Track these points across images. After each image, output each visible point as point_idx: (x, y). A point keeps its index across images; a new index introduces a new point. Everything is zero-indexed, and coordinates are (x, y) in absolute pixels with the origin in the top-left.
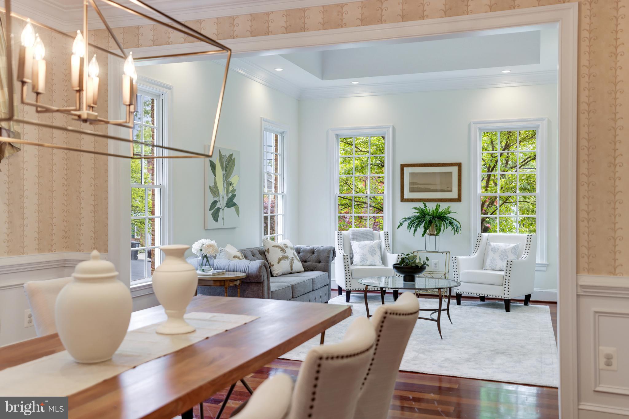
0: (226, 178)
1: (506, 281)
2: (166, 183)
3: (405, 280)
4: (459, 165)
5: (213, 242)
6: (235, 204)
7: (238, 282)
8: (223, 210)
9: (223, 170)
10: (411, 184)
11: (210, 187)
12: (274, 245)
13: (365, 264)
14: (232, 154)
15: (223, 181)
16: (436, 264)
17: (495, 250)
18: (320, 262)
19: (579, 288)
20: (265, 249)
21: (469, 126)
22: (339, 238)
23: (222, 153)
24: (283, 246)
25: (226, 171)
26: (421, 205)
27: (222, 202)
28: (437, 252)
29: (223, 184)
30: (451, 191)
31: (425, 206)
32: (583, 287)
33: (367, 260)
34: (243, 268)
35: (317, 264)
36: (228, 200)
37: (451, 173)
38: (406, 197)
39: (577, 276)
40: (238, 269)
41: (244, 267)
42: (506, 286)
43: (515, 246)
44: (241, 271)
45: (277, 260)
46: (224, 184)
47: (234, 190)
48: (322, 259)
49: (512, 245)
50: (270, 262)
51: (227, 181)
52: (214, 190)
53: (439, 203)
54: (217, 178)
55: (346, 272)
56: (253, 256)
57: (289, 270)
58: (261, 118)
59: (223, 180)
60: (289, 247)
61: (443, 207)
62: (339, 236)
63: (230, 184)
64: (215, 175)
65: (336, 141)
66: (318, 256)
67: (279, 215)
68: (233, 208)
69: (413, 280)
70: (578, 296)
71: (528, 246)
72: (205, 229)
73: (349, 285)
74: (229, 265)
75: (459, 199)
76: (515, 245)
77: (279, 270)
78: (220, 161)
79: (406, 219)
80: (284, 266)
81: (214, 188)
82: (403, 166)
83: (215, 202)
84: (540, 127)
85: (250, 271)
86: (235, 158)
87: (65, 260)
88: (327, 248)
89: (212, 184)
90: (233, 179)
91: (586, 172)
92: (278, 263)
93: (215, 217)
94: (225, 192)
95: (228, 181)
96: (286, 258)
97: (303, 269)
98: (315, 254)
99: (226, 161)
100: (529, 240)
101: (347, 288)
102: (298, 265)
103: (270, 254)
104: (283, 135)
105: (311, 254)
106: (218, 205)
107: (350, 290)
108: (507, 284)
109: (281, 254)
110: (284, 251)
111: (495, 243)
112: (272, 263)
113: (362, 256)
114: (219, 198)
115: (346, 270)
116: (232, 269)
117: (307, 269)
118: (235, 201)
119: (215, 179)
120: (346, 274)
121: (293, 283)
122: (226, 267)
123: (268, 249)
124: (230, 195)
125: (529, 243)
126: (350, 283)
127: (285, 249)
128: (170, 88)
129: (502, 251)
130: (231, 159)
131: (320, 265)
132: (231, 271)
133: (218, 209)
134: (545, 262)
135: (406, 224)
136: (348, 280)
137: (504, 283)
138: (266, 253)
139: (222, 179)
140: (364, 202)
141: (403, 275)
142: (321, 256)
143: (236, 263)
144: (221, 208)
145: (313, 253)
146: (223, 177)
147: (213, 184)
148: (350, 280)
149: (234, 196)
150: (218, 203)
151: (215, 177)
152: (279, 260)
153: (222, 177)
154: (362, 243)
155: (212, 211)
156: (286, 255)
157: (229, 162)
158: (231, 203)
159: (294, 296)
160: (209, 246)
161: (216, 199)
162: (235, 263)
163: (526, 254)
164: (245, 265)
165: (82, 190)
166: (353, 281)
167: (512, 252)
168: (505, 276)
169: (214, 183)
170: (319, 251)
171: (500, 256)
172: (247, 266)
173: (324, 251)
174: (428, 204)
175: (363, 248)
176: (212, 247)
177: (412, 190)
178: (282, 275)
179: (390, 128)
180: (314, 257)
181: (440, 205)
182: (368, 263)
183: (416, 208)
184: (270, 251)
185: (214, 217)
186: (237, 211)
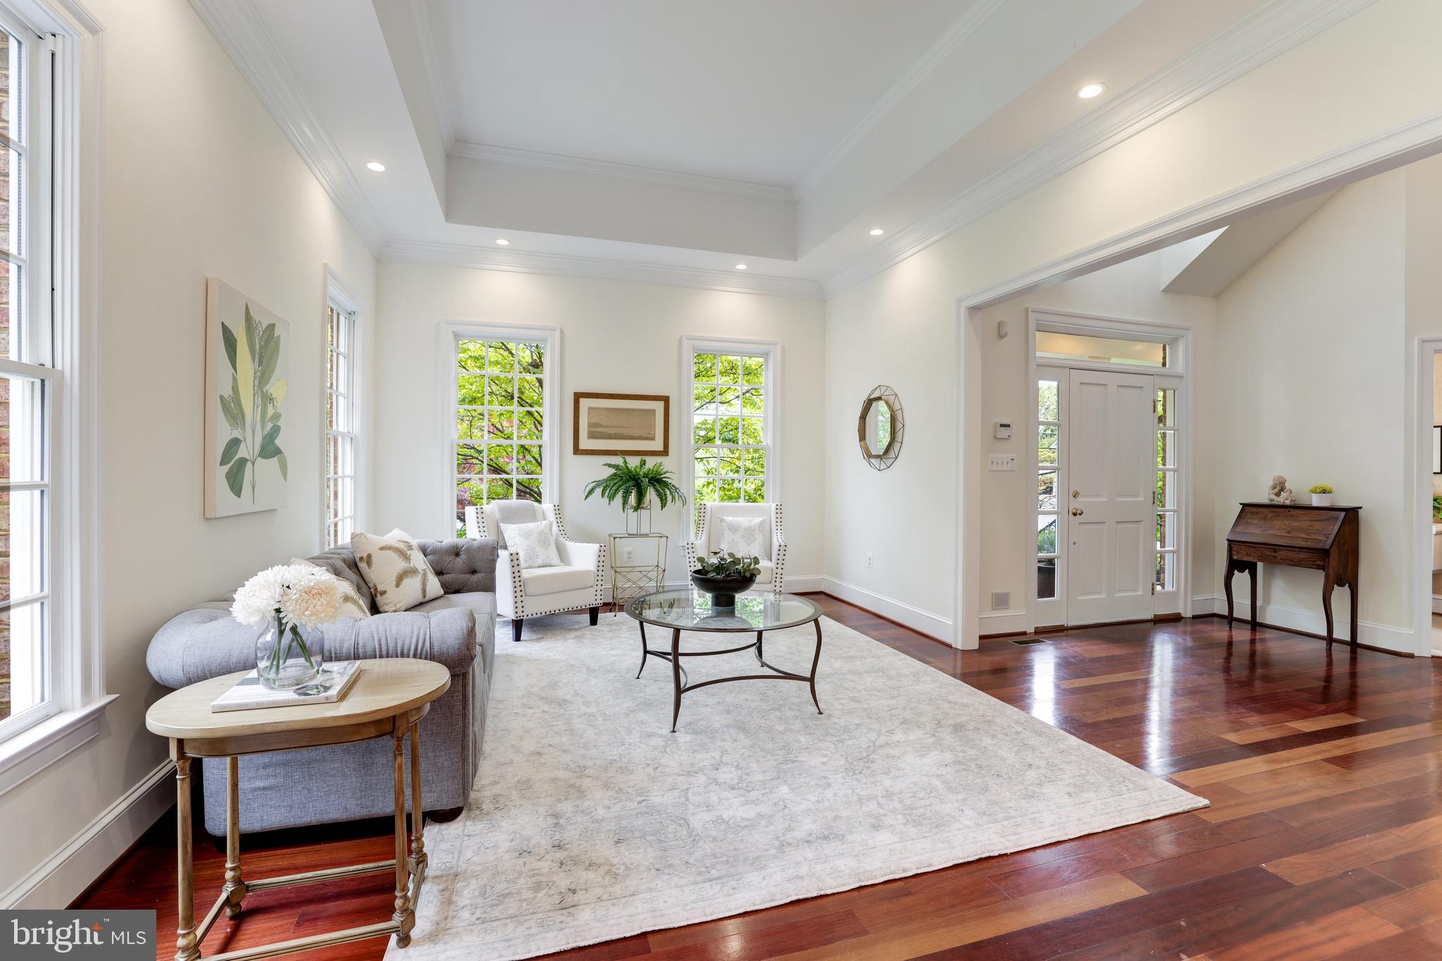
0: (260, 383)
1: (777, 576)
4: (666, 400)
6: (278, 452)
8: (253, 464)
9: (253, 359)
10: (591, 425)
11: (222, 398)
12: (382, 544)
13: (534, 565)
14: (274, 324)
15: (254, 389)
16: (629, 553)
17: (734, 528)
18: (474, 572)
20: (359, 555)
21: (680, 340)
22: (480, 520)
23: (252, 314)
24: (402, 546)
25: (260, 363)
26: (618, 460)
27: (251, 443)
28: (646, 536)
29: (254, 395)
30: (653, 439)
31: (625, 462)
33: (537, 557)
34: (411, 643)
35: (468, 576)
36: (264, 438)
37: (654, 411)
38: (582, 447)
40: (391, 645)
41: (412, 637)
42: (776, 584)
43: (762, 521)
44: (405, 651)
45: (394, 578)
46: (256, 397)
47: (277, 417)
48: (478, 565)
49: (758, 520)
50: (375, 586)
51: (262, 391)
52: (233, 410)
53: (644, 458)
54: (239, 377)
55: (515, 585)
58: (326, 265)
59: (254, 385)
60: (413, 547)
61: (651, 462)
62: (479, 515)
63: (268, 399)
64: (235, 367)
65: (454, 344)
66: (469, 559)
67: (347, 477)
68: (275, 459)
71: (779, 520)
72: (206, 519)
73: (520, 610)
74: (357, 635)
75: (665, 452)
76: (761, 519)
77: (400, 602)
78: (247, 334)
79: (598, 484)
80: (410, 590)
81: (232, 404)
82: (578, 396)
83: (234, 444)
84: (772, 355)
85: (436, 649)
86: (279, 336)
88: (487, 543)
89: (227, 392)
90: (274, 388)
92: (398, 585)
93: (235, 482)
94: (259, 418)
95: (264, 389)
96: (412, 572)
97: (443, 590)
98: (463, 556)
99: (261, 339)
100: (779, 511)
101: (518, 615)
102: (433, 584)
103: (373, 566)
104: (353, 317)
105: (453, 557)
106: (242, 452)
107: (522, 618)
108: (778, 580)
109: (401, 565)
110: (407, 558)
111: (730, 518)
112: (380, 588)
113: (527, 550)
114: (245, 431)
115: (515, 582)
116: (369, 650)
117: (452, 588)
118: (278, 442)
119: (235, 380)
120: (515, 589)
122: (346, 645)
123: (369, 556)
124: (269, 426)
125: (779, 515)
126: (522, 604)
127: (409, 553)
129: (746, 529)
130: (270, 337)
131: (475, 577)
132: (365, 658)
133: (243, 462)
135: (599, 491)
136: (519, 599)
137: (774, 579)
138: (363, 566)
139: (252, 383)
140: (471, 456)
142: (478, 559)
143: (381, 628)
144: (248, 460)
145: (457, 554)
146: (255, 378)
147: (231, 393)
148: (522, 599)
149: (276, 430)
150: (243, 445)
151: (235, 374)
152: (400, 580)
153: (253, 378)
154: (523, 526)
155: (227, 468)
156: (412, 566)
157: (267, 343)
158: (269, 449)
160: (311, 593)
161: (236, 434)
162: (377, 628)
163: (779, 532)
164: (416, 632)
166: (527, 600)
167: (760, 531)
168: (774, 569)
169: (233, 391)
170: (470, 550)
171: (743, 537)
172: (425, 634)
174: (629, 459)
175: (527, 535)
176: (326, 594)
177: (592, 435)
179: (555, 330)
180: (460, 562)
181: (645, 461)
182: (539, 562)
183: (610, 466)
184: (374, 559)
185: (233, 484)
186: (283, 466)
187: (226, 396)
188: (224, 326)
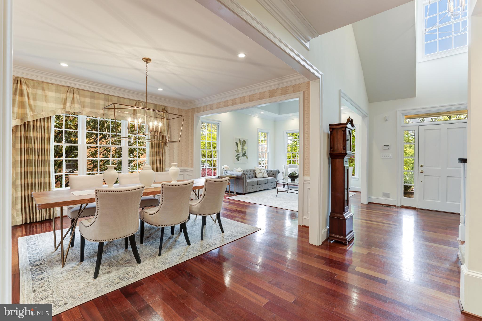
2: (219, 149)
3: (292, 180)
5: (228, 166)
6: (246, 156)
7: (234, 178)
8: (241, 157)
9: (241, 145)
12: (258, 168)
14: (245, 140)
18: (273, 174)
19: (304, 181)
27: (240, 155)
32: (305, 180)
36: (243, 154)
39: (303, 177)
40: (235, 174)
47: (246, 151)
48: (274, 173)
52: (237, 151)
56: (250, 172)
57: (262, 177)
59: (241, 148)
62: (284, 166)
63: (243, 149)
64: (238, 147)
66: (273, 172)
69: (294, 180)
70: (303, 183)
72: (234, 163)
78: (240, 142)
80: (261, 175)
85: (238, 175)
87: (185, 170)
89: (236, 149)
90: (245, 148)
91: (306, 144)
94: (242, 152)
96: (261, 172)
97: (268, 176)
102: (266, 175)
104: (268, 133)
106: (239, 156)
110: (261, 170)
112: (257, 174)
115: (283, 177)
116: (233, 174)
117: (269, 177)
119: (238, 148)
120: (283, 179)
121: (258, 180)
124: (244, 152)
128: (221, 121)
131: (273, 175)
134: (358, 177)
141: (291, 179)
145: (272, 171)
149: (246, 153)
152: (259, 173)
157: (243, 142)
158: (244, 155)
159: (258, 184)
160: (226, 167)
161: (238, 154)
165: (174, 151)
170: (273, 171)
173: (275, 171)
178: (260, 178)
185: (237, 159)
186: (247, 158)
187: (236, 150)
188: (240, 139)
